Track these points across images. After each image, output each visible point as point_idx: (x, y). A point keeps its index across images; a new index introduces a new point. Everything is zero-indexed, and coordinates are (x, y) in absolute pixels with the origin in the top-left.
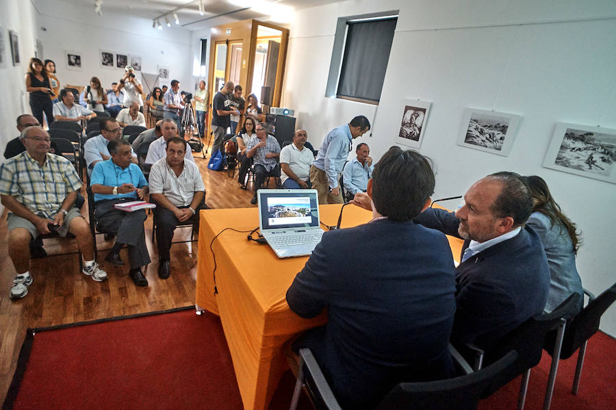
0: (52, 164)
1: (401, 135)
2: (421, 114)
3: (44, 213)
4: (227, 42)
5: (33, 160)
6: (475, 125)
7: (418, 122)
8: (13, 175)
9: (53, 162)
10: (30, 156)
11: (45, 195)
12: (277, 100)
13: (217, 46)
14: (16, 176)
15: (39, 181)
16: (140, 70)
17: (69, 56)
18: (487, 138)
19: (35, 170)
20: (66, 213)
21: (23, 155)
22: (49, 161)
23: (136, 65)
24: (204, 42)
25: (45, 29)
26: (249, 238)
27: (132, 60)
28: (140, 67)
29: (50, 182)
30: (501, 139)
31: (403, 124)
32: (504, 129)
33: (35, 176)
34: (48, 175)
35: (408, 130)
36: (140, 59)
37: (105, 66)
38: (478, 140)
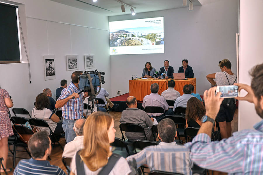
2: (52, 61)
6: (70, 61)
7: (52, 66)
18: (73, 65)
30: (76, 64)
32: (76, 60)
35: (49, 72)
38: (72, 67)
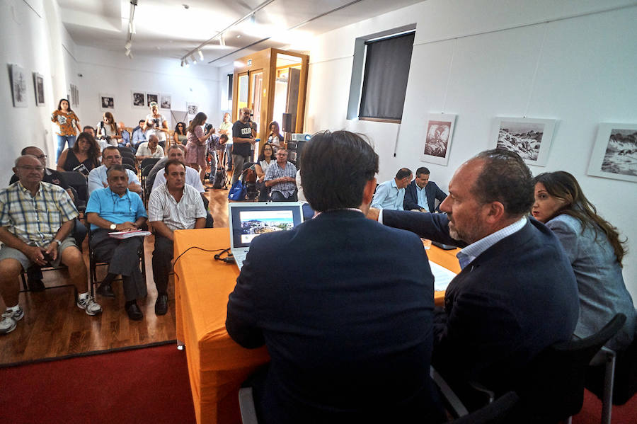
0: (45, 193)
1: (426, 153)
2: (446, 128)
3: (36, 243)
4: (249, 73)
5: (25, 189)
6: (505, 135)
7: (444, 137)
8: (4, 205)
9: (47, 191)
10: (22, 186)
11: (37, 225)
12: (300, 127)
13: (240, 77)
14: (7, 207)
15: (31, 211)
16: (170, 108)
17: (103, 98)
18: (520, 148)
19: (27, 200)
20: (60, 243)
21: (16, 185)
22: (43, 191)
23: (166, 103)
24: (231, 76)
25: (81, 76)
26: (217, 258)
27: (162, 99)
28: (170, 105)
29: (43, 212)
30: (537, 147)
31: (428, 141)
32: (538, 136)
33: (27, 206)
34: (42, 205)
35: (434, 147)
36: (169, 97)
37: (136, 106)
